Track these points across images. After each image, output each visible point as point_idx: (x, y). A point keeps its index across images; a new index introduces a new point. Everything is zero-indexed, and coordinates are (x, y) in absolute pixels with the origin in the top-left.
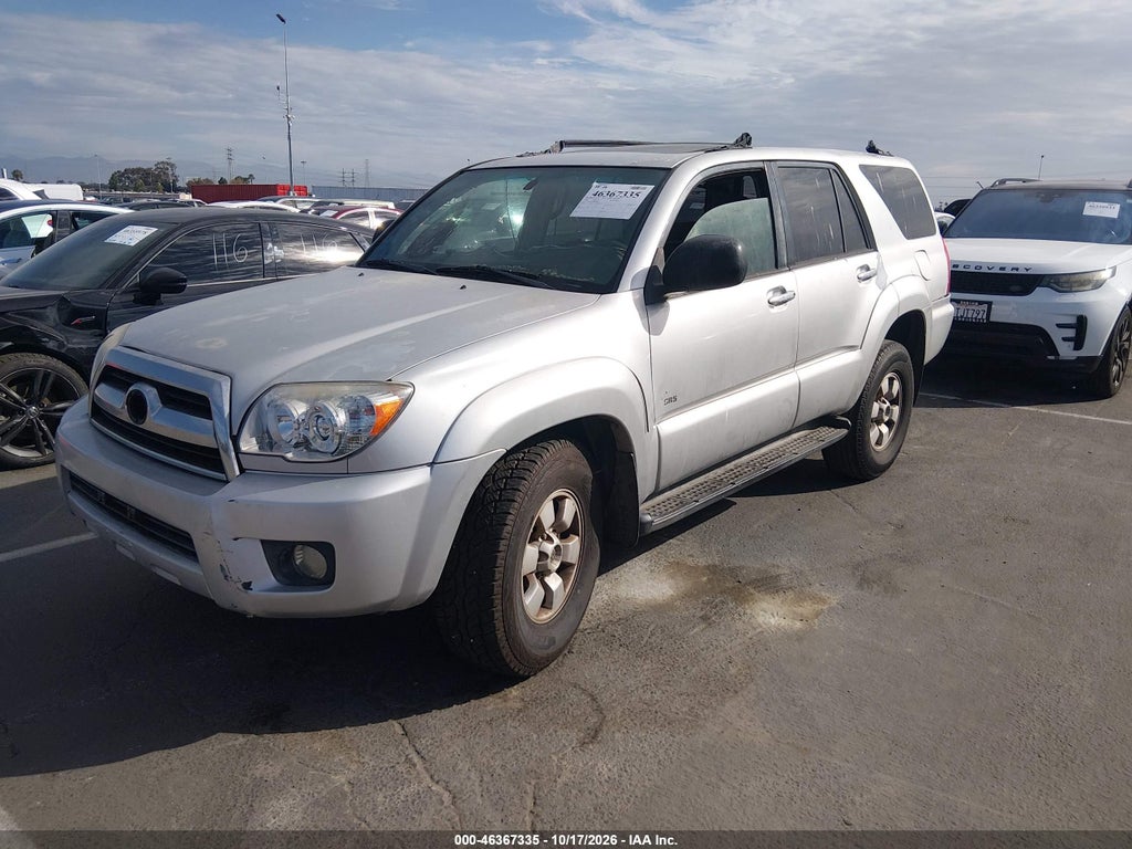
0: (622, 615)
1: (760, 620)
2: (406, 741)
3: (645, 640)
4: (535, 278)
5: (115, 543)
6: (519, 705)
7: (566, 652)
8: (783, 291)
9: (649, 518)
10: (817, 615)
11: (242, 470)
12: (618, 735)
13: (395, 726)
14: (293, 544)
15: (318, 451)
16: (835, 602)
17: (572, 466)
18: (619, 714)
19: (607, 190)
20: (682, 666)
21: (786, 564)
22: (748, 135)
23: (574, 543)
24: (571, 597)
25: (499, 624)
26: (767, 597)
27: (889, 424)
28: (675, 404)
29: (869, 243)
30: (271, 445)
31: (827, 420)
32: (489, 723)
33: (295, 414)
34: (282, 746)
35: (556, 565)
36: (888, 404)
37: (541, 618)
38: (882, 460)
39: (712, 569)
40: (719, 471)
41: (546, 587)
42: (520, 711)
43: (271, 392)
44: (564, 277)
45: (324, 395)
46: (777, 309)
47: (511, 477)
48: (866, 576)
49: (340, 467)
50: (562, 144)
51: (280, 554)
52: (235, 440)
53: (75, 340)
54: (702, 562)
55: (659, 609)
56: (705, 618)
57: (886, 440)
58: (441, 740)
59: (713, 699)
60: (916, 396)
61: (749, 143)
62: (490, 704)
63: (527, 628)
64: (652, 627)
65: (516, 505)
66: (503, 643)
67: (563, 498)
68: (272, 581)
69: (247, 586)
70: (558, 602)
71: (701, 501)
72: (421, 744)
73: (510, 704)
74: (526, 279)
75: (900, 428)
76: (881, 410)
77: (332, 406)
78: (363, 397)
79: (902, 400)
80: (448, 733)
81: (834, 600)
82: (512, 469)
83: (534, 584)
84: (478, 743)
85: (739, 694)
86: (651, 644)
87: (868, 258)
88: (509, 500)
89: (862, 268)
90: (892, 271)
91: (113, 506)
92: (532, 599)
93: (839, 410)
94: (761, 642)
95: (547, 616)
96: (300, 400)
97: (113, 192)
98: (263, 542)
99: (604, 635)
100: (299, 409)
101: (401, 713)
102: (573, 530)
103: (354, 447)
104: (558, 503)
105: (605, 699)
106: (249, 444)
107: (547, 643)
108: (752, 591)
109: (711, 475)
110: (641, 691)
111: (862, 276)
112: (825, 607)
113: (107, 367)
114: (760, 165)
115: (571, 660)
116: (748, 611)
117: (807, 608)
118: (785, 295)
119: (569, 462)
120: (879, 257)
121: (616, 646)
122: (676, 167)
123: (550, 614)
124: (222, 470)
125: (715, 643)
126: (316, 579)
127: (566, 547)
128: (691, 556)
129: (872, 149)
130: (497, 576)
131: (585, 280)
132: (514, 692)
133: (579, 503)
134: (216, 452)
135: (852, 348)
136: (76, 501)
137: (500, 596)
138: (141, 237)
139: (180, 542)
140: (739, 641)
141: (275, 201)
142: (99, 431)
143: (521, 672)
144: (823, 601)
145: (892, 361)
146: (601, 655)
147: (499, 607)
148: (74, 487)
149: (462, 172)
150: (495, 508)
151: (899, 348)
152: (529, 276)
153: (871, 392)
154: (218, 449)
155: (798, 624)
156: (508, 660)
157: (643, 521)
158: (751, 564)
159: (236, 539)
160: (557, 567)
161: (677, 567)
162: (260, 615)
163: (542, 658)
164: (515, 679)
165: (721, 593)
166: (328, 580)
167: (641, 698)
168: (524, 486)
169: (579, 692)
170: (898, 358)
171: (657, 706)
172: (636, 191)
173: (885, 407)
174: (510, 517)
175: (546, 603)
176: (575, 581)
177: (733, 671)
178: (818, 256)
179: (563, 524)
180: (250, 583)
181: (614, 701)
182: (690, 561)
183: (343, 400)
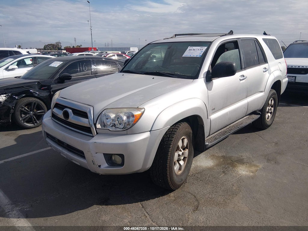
0: (199, 171)
1: (240, 172)
2: (143, 209)
3: (207, 178)
4: (173, 75)
5: (60, 153)
6: (174, 198)
7: (185, 182)
8: (244, 76)
9: (207, 143)
10: (256, 171)
11: (97, 133)
12: (204, 208)
13: (139, 204)
14: (112, 154)
15: (118, 128)
16: (261, 167)
17: (187, 130)
18: (203, 201)
19: (193, 49)
20: (219, 187)
21: (245, 155)
22: (232, 31)
23: (187, 151)
24: (186, 167)
25: (168, 176)
26: (241, 165)
27: (271, 113)
28: (215, 110)
29: (265, 61)
30: (104, 126)
31: (254, 113)
32: (166, 204)
33: (112, 118)
34: (109, 211)
35: (182, 158)
36: (271, 107)
37: (178, 173)
38: (269, 123)
39: (223, 157)
40: (225, 129)
41: (179, 164)
42: (174, 200)
43: (105, 111)
44: (182, 74)
45: (120, 112)
46: (242, 81)
47: (171, 134)
48: (268, 159)
49: (125, 132)
50: (176, 35)
51: (109, 157)
52: (95, 125)
53: (42, 94)
54: (220, 155)
55: (210, 169)
56: (224, 172)
57: (270, 118)
58: (153, 209)
59: (230, 197)
60: (278, 104)
61: (232, 33)
62: (165, 198)
63: (176, 176)
64: (209, 175)
65: (173, 142)
66: (169, 181)
67: (184, 139)
68: (106, 165)
69: (100, 166)
70: (183, 168)
71: (221, 138)
72: (148, 210)
73: (171, 198)
74: (171, 76)
75: (274, 114)
76: (269, 109)
77: (122, 115)
78: (131, 113)
79: (274, 106)
80: (155, 207)
81: (261, 166)
82: (171, 131)
83: (177, 164)
84: (164, 210)
85: (237, 195)
86: (209, 180)
87: (265, 65)
88: (171, 140)
89: (264, 68)
90: (272, 69)
91: (60, 143)
92: (176, 168)
93: (258, 110)
94: (241, 179)
95: (180, 172)
96: (113, 113)
97: (45, 50)
98: (103, 154)
99: (195, 177)
100: (113, 116)
101: (141, 201)
102: (187, 148)
103: (129, 127)
104: (183, 140)
105: (198, 197)
106: (99, 126)
107: (180, 181)
108: (236, 163)
109: (223, 130)
110: (208, 194)
111: (264, 71)
112: (259, 168)
113: (56, 103)
114: (236, 39)
115: (186, 185)
116: (236, 170)
117: (253, 169)
118: (244, 77)
119: (186, 128)
120: (268, 65)
121: (199, 180)
122: (213, 41)
123: (181, 172)
124: (91, 133)
125: (228, 180)
126: (119, 164)
127: (185, 152)
128: (217, 153)
129: (265, 34)
130: (168, 162)
131: (188, 75)
132: (172, 194)
133: (188, 140)
134: (90, 128)
135: (262, 92)
136: (48, 140)
137: (169, 168)
138: (59, 64)
139: (81, 154)
140: (235, 179)
141: (89, 52)
142: (55, 121)
143: (174, 189)
144: (258, 167)
145: (272, 95)
146: (195, 183)
147: (169, 171)
148: (47, 137)
149: (148, 44)
150: (167, 143)
151: (274, 91)
152: (172, 74)
153: (267, 104)
154: (90, 127)
155: (251, 174)
156: (171, 186)
157: (206, 144)
158: (235, 155)
159: (96, 153)
160: (183, 159)
161: (213, 157)
162: (103, 174)
163: (179, 185)
164: (172, 191)
165: (227, 164)
166: (122, 164)
167: (209, 197)
168: (175, 136)
169: (190, 195)
170: (274, 94)
171: (214, 199)
172: (202, 49)
173: (270, 108)
174: (171, 145)
175: (180, 169)
176: (187, 162)
177: (234, 188)
178: (252, 65)
179: (184, 146)
180: (100, 165)
181: (201, 198)
182: (216, 154)
183: (125, 113)
